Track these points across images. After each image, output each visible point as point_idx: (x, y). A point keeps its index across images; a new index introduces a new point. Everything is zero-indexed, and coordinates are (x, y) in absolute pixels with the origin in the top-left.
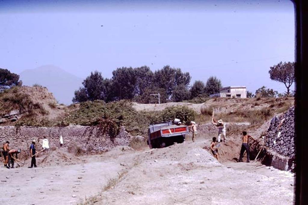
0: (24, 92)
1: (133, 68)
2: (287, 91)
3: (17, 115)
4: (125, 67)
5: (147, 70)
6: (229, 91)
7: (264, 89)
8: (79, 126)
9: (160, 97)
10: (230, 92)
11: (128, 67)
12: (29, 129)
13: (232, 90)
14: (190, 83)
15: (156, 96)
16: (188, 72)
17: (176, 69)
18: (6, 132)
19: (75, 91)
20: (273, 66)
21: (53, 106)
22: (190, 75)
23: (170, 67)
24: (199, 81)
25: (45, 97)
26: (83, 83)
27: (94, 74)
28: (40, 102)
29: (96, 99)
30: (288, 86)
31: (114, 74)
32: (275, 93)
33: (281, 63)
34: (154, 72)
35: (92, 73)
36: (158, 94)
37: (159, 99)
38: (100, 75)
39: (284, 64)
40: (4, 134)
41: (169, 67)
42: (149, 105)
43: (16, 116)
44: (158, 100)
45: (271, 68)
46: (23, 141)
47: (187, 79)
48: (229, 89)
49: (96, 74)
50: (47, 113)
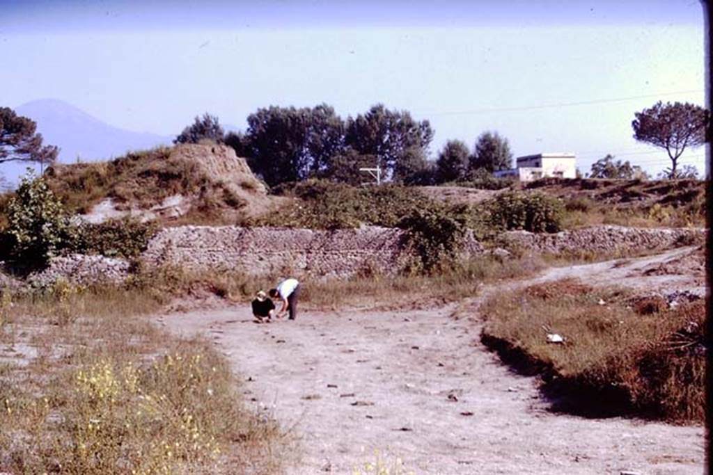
1: (298, 107)
2: (672, 168)
3: (179, 206)
4: (274, 106)
5: (330, 112)
6: (538, 165)
7: (609, 160)
8: (379, 229)
10: (541, 166)
11: (282, 106)
12: (275, 233)
13: (544, 161)
15: (373, 172)
16: (426, 119)
17: (400, 113)
18: (226, 239)
20: (641, 112)
23: (384, 109)
24: (456, 141)
27: (202, 120)
30: (674, 156)
31: (251, 120)
32: (634, 170)
33: (660, 104)
34: (344, 118)
37: (378, 179)
38: (216, 122)
39: (665, 108)
41: (383, 107)
43: (177, 208)
45: (637, 114)
46: (261, 259)
47: (423, 134)
48: (538, 160)
49: (207, 122)
50: (243, 202)
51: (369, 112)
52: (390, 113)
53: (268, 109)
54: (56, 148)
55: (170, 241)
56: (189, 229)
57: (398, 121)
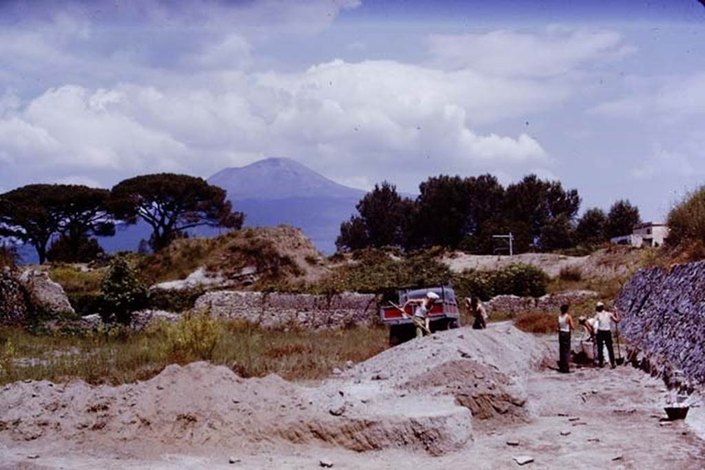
0: (264, 236)
1: (463, 177)
3: (253, 274)
4: (444, 175)
5: (492, 182)
6: (649, 232)
8: (357, 294)
9: (512, 241)
10: (651, 233)
11: (452, 175)
12: (284, 296)
13: (654, 229)
14: (578, 212)
15: (505, 238)
16: (574, 188)
17: (551, 182)
19: (341, 222)
21: (311, 261)
22: (580, 194)
23: (537, 179)
24: (596, 209)
25: (299, 244)
26: (358, 207)
27: (380, 187)
28: (290, 253)
29: (386, 245)
31: (422, 187)
34: (506, 187)
35: (376, 186)
36: (508, 234)
37: (511, 245)
38: (394, 190)
40: (244, 304)
41: (535, 177)
42: (488, 258)
43: (252, 276)
44: (509, 246)
46: (273, 315)
47: (572, 202)
48: (649, 228)
49: (386, 188)
50: (302, 272)
51: (523, 181)
52: (542, 183)
53: (438, 177)
54: (242, 214)
55: (211, 302)
56: (223, 293)
57: (549, 190)
